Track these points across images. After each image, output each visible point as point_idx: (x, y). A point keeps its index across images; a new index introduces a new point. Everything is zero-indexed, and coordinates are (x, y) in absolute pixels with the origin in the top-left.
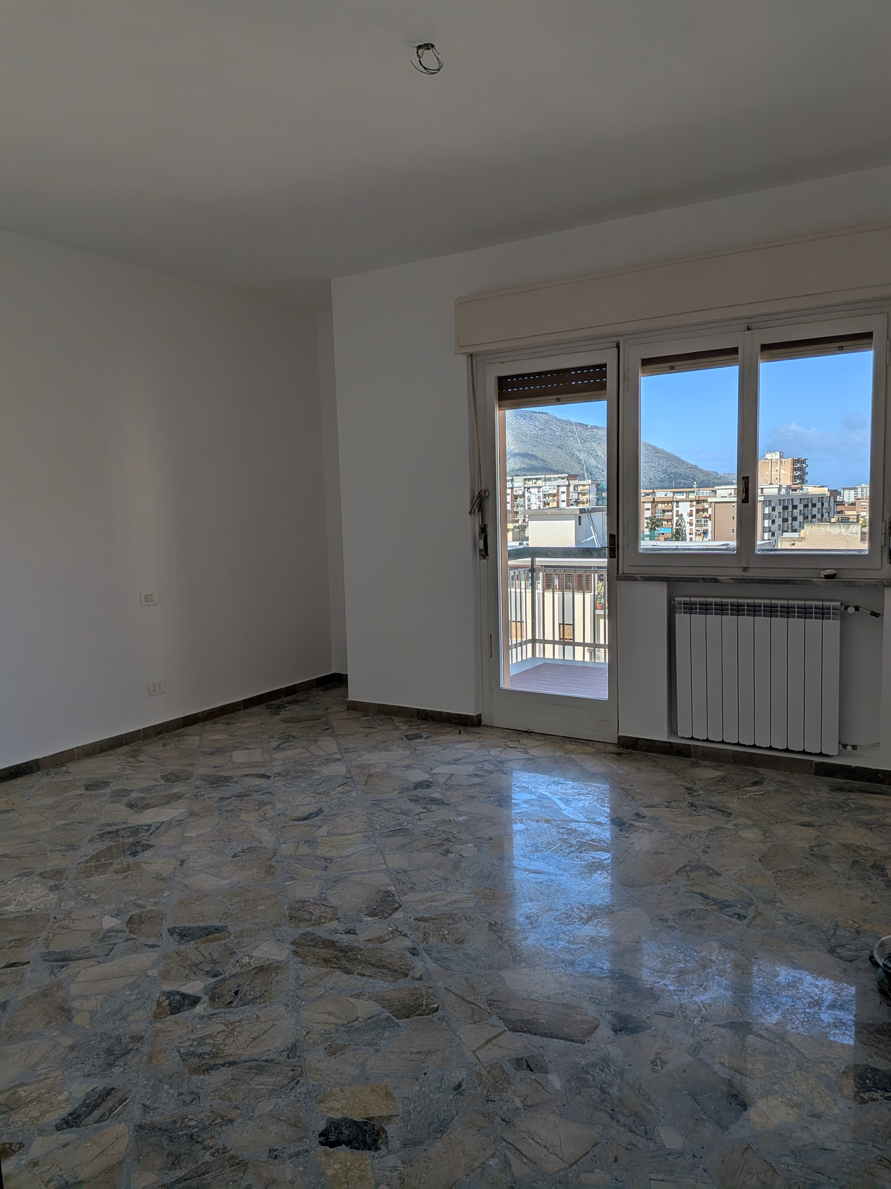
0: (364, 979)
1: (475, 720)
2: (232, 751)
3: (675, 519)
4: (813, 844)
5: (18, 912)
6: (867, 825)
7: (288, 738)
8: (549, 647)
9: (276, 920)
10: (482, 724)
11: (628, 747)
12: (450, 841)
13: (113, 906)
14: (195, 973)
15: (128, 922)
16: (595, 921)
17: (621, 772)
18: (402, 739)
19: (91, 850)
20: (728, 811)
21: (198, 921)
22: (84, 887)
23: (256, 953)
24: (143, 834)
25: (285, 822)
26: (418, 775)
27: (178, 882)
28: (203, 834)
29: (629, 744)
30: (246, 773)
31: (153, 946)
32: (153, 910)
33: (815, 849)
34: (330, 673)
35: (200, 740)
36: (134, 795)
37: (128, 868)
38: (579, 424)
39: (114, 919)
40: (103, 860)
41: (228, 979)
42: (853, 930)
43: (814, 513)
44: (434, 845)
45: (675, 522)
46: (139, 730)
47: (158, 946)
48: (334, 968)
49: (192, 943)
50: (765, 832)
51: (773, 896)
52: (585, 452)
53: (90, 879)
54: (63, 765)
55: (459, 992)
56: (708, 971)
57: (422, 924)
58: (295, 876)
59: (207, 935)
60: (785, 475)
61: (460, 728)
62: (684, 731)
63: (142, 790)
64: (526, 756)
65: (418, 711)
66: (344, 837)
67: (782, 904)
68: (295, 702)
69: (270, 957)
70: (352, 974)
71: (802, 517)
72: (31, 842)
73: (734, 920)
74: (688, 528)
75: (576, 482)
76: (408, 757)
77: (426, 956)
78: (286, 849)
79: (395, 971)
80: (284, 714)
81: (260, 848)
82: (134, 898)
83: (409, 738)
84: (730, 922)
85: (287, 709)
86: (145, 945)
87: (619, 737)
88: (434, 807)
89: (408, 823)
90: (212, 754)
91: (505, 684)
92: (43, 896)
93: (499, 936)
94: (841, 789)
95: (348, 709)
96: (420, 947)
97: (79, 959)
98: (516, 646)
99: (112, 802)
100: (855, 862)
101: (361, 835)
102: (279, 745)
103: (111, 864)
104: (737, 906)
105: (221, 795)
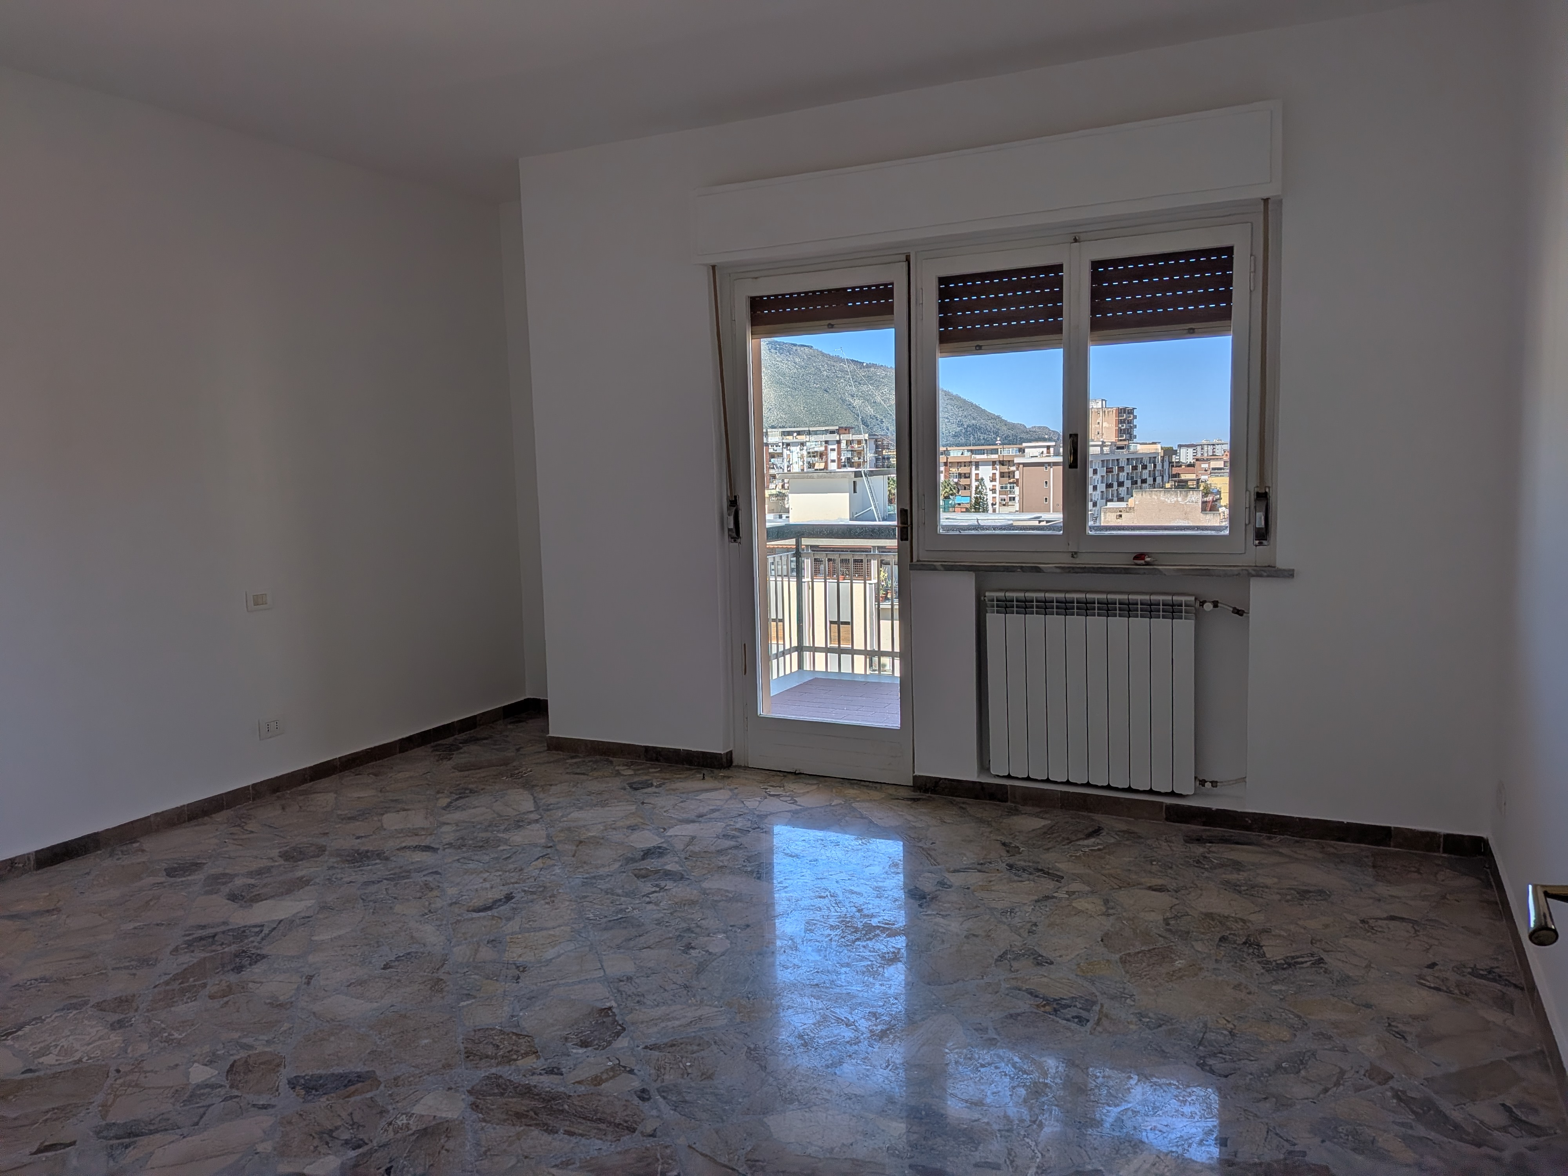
0: (574, 1140)
1: (724, 760)
2: (383, 814)
3: (974, 484)
4: (1168, 915)
5: (59, 1064)
6: (1235, 887)
7: (463, 793)
8: (820, 657)
9: (446, 1059)
10: (734, 764)
11: (926, 791)
12: (692, 932)
13: (207, 1048)
14: (327, 1143)
15: (228, 1072)
16: (891, 1036)
17: (918, 825)
18: (625, 789)
19: (175, 965)
20: (1058, 873)
21: (332, 1066)
22: (162, 1022)
23: (418, 1110)
24: (252, 939)
25: (459, 915)
26: (646, 839)
27: (303, 1009)
28: (339, 936)
29: (928, 785)
30: (404, 845)
31: (264, 1107)
32: (266, 1052)
33: (1172, 922)
34: (522, 699)
35: (336, 798)
36: (239, 882)
37: (229, 990)
38: (853, 361)
39: (208, 1068)
40: (191, 979)
41: (376, 1150)
42: (1225, 1032)
43: (1144, 477)
44: (670, 938)
45: (974, 489)
46: (247, 788)
47: (273, 1106)
48: (530, 1125)
49: (323, 1099)
50: (1106, 902)
51: (1121, 990)
52: (859, 397)
53: (173, 1009)
54: (133, 840)
55: (707, 1152)
56: (1043, 1100)
57: (656, 1054)
58: (473, 993)
59: (346, 1086)
60: (1108, 428)
61: (705, 771)
62: (999, 767)
63: (250, 874)
64: (794, 807)
65: (647, 749)
66: (544, 933)
67: (1134, 1001)
68: (475, 740)
69: (438, 1114)
70: (557, 1133)
71: (1130, 481)
72: (83, 957)
73: (1073, 1026)
74: (990, 495)
75: (850, 437)
76: (633, 813)
77: (661, 1100)
78: (461, 953)
79: (618, 1125)
80: (459, 758)
81: (423, 953)
82: (236, 1035)
83: (634, 787)
84: (1069, 1029)
85: (461, 751)
86: (254, 1105)
87: (915, 778)
88: (669, 885)
89: (634, 909)
90: (352, 818)
91: (765, 710)
92: (100, 1039)
93: (761, 1066)
94: (1199, 840)
95: (549, 749)
96: (652, 1088)
97: (151, 1132)
98: (777, 656)
99: (207, 893)
100: (1223, 939)
101: (568, 929)
102: (451, 803)
103: (204, 986)
104: (1075, 1006)
105: (365, 878)
